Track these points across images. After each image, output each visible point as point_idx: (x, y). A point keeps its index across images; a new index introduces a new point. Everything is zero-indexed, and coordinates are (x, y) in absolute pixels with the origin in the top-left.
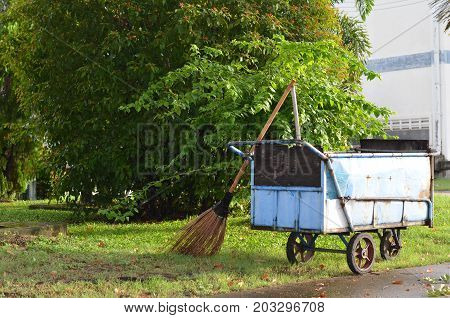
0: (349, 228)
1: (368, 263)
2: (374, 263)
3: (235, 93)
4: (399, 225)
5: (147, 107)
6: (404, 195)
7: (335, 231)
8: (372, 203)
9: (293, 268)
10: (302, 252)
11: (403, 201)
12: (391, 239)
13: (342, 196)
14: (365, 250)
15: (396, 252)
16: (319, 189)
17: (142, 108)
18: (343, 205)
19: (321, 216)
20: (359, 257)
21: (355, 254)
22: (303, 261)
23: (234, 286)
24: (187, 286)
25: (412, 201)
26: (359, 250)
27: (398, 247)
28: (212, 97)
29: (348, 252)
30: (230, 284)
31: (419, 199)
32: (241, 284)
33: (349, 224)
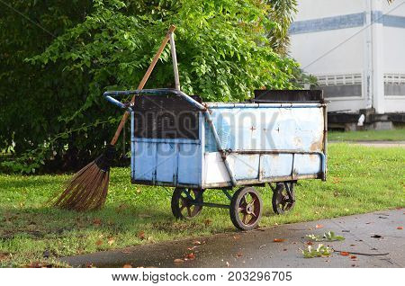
0: (231, 182)
1: (254, 219)
2: (260, 218)
3: (133, 44)
4: (289, 178)
5: (54, 59)
6: (294, 147)
7: (216, 185)
8: (258, 155)
9: (176, 224)
10: (189, 207)
11: (293, 154)
12: (284, 193)
13: (223, 148)
14: (250, 206)
15: (290, 206)
16: (197, 141)
17: (50, 60)
18: (224, 159)
19: (200, 171)
20: (244, 212)
21: (239, 209)
22: (190, 216)
23: (103, 245)
24: (52, 245)
25: (303, 153)
26: (243, 205)
27: (291, 201)
28: (115, 48)
29: (232, 207)
30: (99, 243)
31: (310, 151)
32: (111, 242)
33: (231, 178)
